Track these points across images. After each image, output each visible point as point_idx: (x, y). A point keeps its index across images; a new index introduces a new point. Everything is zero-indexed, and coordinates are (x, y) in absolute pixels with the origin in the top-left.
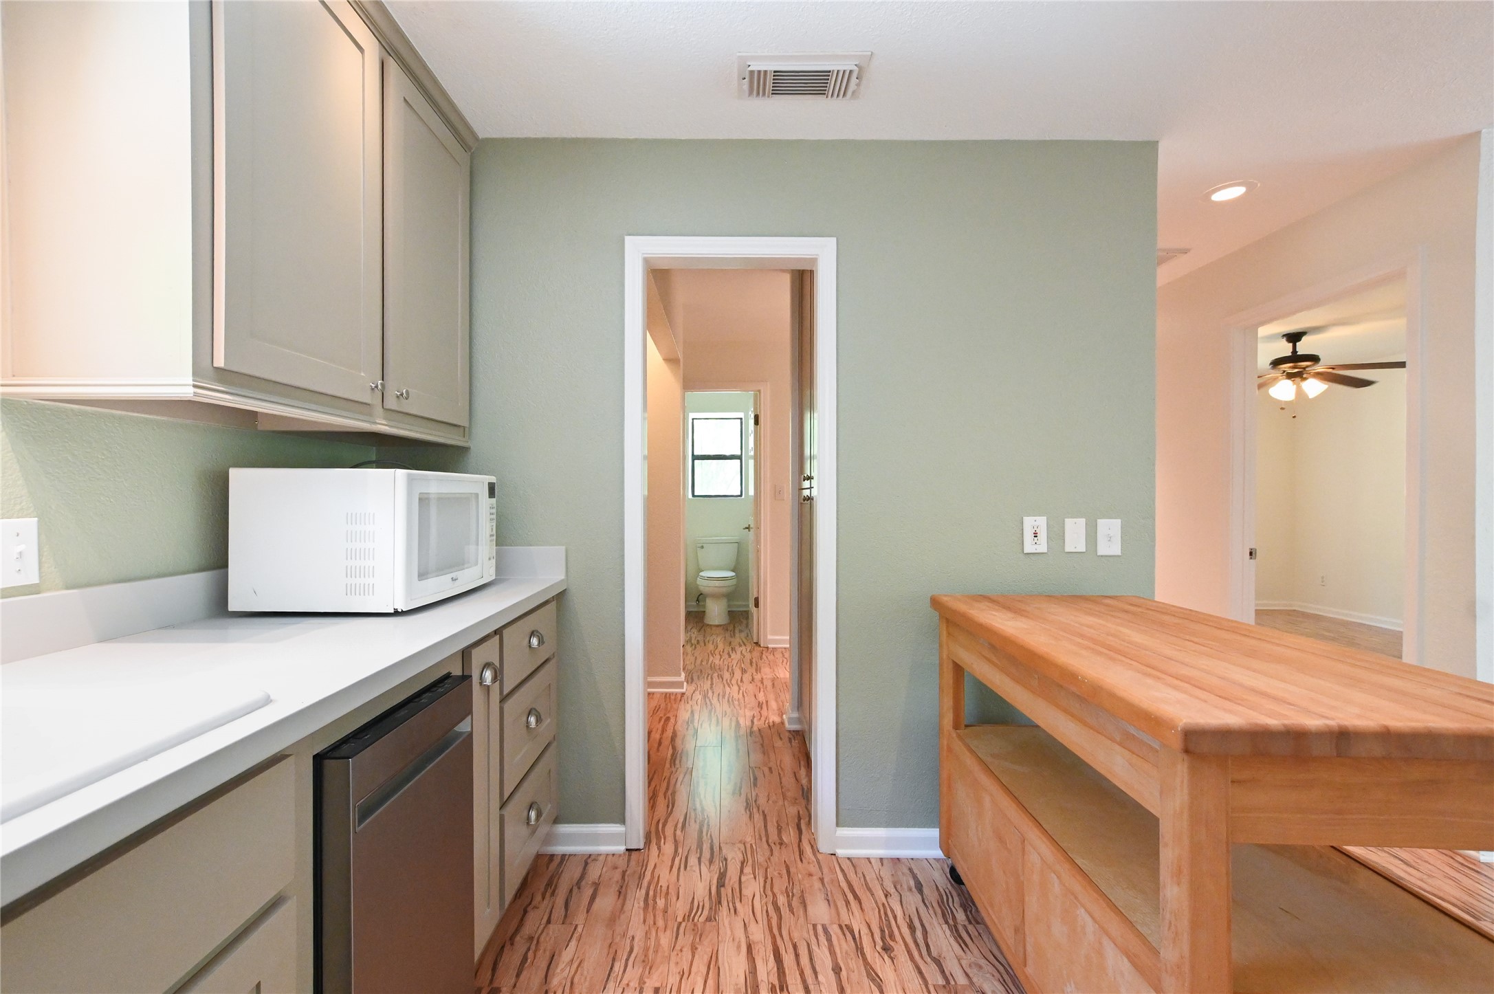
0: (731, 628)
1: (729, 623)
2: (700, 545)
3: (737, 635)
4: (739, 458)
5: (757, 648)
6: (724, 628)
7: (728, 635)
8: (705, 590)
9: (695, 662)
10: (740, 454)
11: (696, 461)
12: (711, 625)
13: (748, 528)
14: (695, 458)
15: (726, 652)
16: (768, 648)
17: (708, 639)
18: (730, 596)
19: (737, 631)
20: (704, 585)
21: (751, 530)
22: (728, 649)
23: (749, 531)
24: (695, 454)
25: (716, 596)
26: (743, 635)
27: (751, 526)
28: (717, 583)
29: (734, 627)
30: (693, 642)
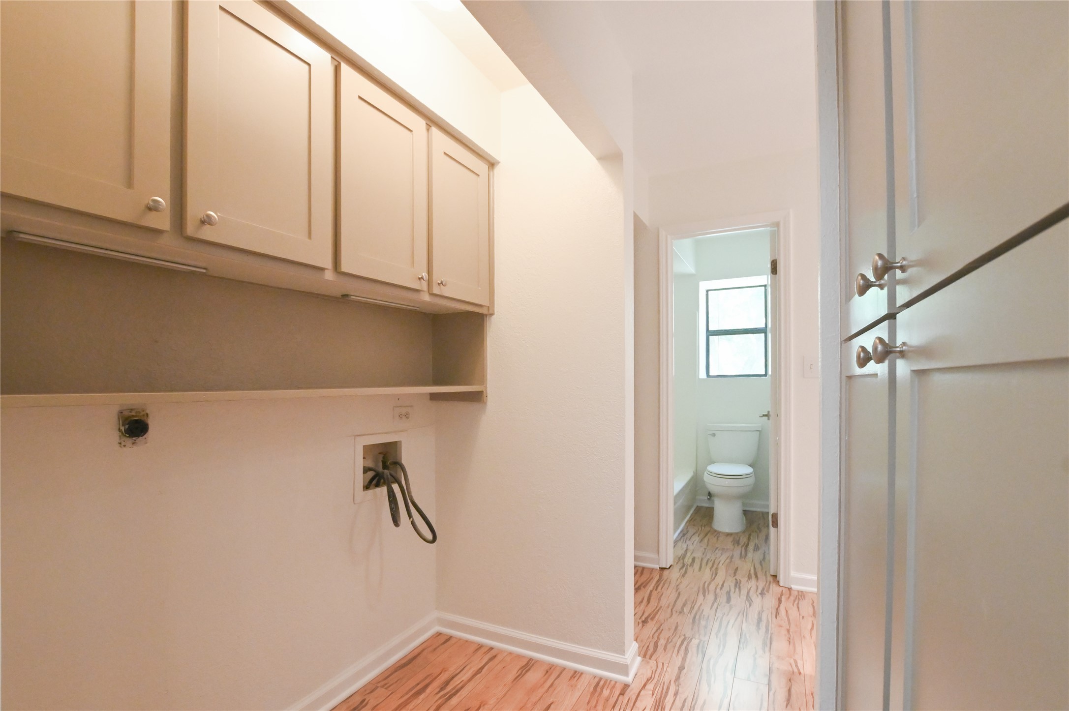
0: (743, 540)
1: (744, 532)
2: (712, 432)
3: (750, 555)
4: (763, 331)
5: (774, 588)
6: (735, 538)
7: (737, 552)
8: (713, 489)
9: (674, 606)
10: (764, 326)
11: (711, 338)
12: (719, 532)
13: (767, 415)
14: (710, 333)
15: (726, 588)
16: (790, 589)
17: (708, 557)
18: (744, 497)
19: (751, 547)
20: (712, 483)
21: (770, 418)
22: (730, 583)
23: (769, 419)
24: (711, 329)
25: (728, 498)
26: (758, 556)
27: (770, 413)
28: (727, 482)
29: (749, 539)
30: (686, 560)
